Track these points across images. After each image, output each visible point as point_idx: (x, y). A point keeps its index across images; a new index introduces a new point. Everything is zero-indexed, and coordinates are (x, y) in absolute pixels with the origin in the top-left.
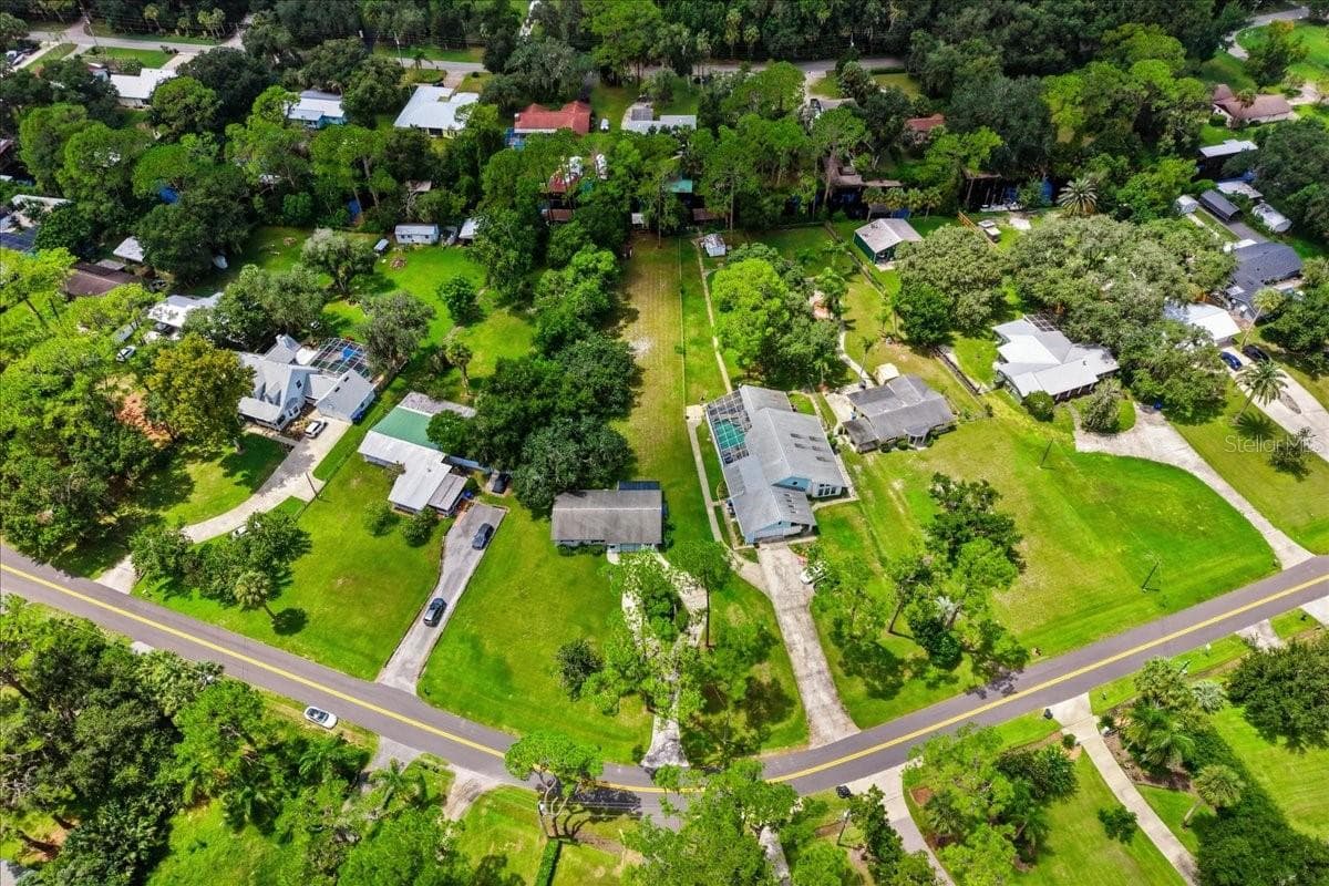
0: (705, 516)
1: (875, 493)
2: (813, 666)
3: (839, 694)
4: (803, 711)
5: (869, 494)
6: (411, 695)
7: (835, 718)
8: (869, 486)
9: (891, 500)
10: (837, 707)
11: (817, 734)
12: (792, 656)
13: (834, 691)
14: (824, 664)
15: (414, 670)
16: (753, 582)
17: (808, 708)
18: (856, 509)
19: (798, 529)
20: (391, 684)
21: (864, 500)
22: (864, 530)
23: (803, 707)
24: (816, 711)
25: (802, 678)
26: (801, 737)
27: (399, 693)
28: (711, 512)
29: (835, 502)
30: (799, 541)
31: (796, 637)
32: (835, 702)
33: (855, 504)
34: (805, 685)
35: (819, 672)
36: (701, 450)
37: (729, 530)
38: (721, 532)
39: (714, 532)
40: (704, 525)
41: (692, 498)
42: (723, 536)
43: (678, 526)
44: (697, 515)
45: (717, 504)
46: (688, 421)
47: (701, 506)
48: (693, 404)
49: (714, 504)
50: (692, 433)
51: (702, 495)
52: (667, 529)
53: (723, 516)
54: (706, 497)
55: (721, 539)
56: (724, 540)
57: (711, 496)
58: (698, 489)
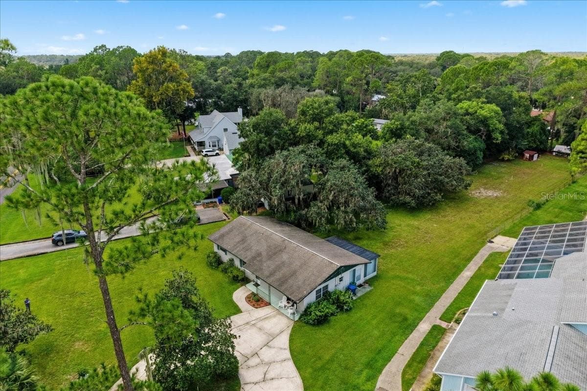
28: (424, 327)
36: (479, 269)
37: (429, 364)
38: (413, 359)
39: (401, 350)
40: (394, 334)
41: (411, 301)
42: (409, 365)
43: (355, 315)
44: (399, 319)
45: (444, 325)
46: (489, 244)
47: (416, 314)
48: (510, 237)
49: (438, 322)
50: (484, 253)
51: (431, 305)
52: (333, 304)
53: (437, 342)
54: (433, 310)
55: (402, 367)
56: (404, 373)
57: (445, 313)
58: (432, 299)
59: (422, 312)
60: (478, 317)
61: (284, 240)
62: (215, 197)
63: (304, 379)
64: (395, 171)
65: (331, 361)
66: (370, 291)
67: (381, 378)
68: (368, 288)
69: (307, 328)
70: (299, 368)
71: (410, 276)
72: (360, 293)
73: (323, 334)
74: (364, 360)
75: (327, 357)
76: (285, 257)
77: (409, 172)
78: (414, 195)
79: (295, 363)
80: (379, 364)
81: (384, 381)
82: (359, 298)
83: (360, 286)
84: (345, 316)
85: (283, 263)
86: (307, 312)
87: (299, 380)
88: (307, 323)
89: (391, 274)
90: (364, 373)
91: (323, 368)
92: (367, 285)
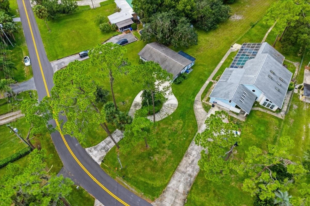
0: (203, 82)
1: (294, 122)
2: (190, 170)
3: (189, 192)
4: (166, 185)
5: (291, 121)
6: (53, 72)
7: (177, 201)
8: (294, 117)
9: (301, 130)
10: (183, 197)
11: (161, 201)
12: (184, 158)
13: (188, 189)
14: (195, 173)
15: (62, 66)
16: (198, 118)
17: (169, 186)
18: (277, 122)
19: (238, 111)
20: (52, 65)
21: (286, 122)
22: (273, 133)
23: (168, 183)
24: (171, 190)
25: (179, 171)
26: (154, 195)
27: (52, 69)
28: (207, 82)
29: (268, 112)
30: (235, 116)
31: (194, 153)
32: (184, 194)
33: (280, 120)
34: (178, 175)
35: (190, 175)
36: (226, 60)
37: (208, 93)
38: (204, 92)
39: (201, 90)
40: (199, 85)
41: (204, 74)
42: (203, 94)
43: (189, 80)
44: (201, 80)
45: (213, 81)
46: (231, 48)
47: (205, 78)
48: (239, 44)
49: (211, 80)
50: (229, 53)
51: (210, 75)
52: (182, 77)
53: (210, 87)
54: (210, 76)
55: (201, 94)
56: (202, 96)
57: (213, 77)
58: (210, 72)
59: (207, 77)
60: (222, 81)
61: (166, 56)
62: (129, 28)
63: (177, 99)
64: (202, 15)
65: (183, 94)
66: (193, 71)
67: (196, 97)
68: (192, 70)
69: (175, 85)
70: (176, 97)
71: (204, 64)
72: (190, 71)
73: (180, 86)
74: (192, 93)
75: (182, 93)
76: (167, 63)
77: (207, 16)
78: (208, 26)
79: (175, 95)
80: (195, 94)
81: (197, 98)
82: (189, 74)
83: (189, 69)
84: (186, 80)
85: (167, 66)
86: (175, 81)
87: (176, 100)
88: (176, 84)
89: (198, 64)
90: (192, 97)
91: (182, 96)
92: (191, 69)
